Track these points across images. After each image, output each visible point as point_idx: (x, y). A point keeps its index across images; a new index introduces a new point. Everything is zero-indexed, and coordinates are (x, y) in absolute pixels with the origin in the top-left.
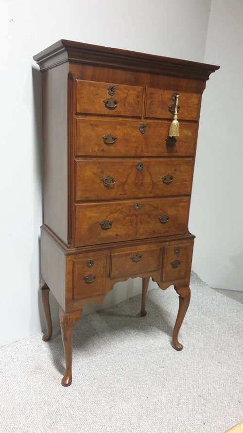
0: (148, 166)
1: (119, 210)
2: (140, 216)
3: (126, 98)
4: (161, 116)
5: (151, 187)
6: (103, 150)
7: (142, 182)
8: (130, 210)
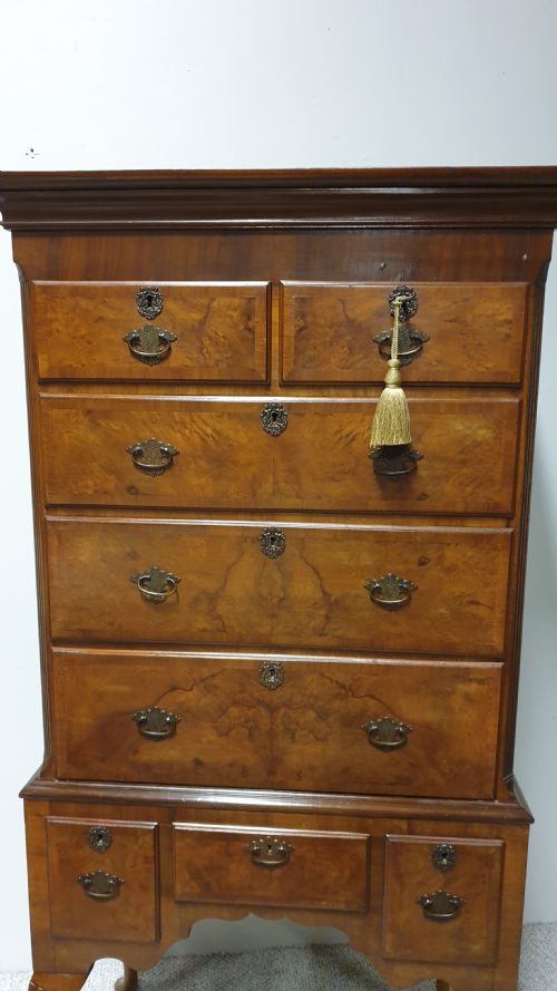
0: (303, 539)
1: (202, 681)
2: (282, 711)
3: (202, 323)
5: (323, 612)
6: (132, 489)
7: (282, 595)
8: (241, 685)
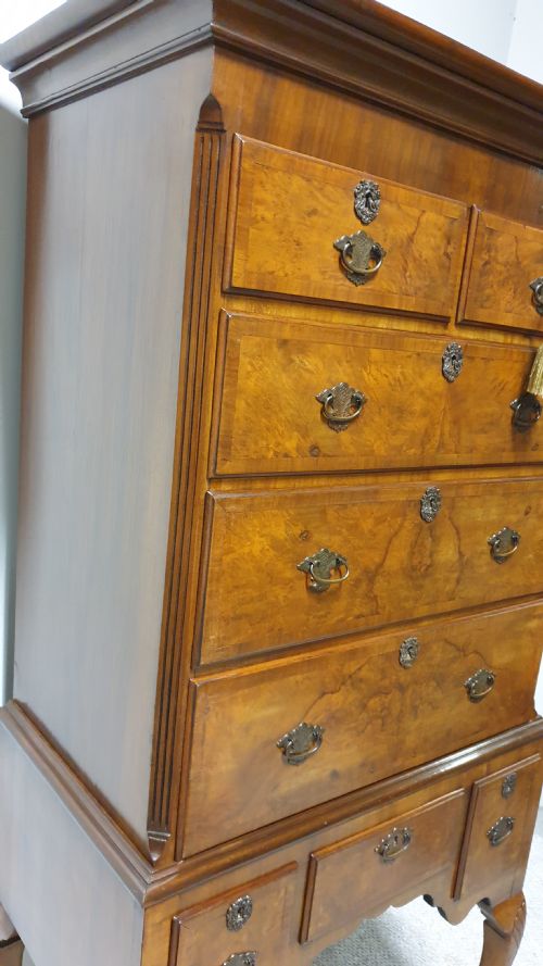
0: (453, 499)
1: (350, 676)
2: (410, 691)
4: (508, 321)
5: (455, 575)
6: (315, 450)
7: (428, 563)
8: (383, 671)
